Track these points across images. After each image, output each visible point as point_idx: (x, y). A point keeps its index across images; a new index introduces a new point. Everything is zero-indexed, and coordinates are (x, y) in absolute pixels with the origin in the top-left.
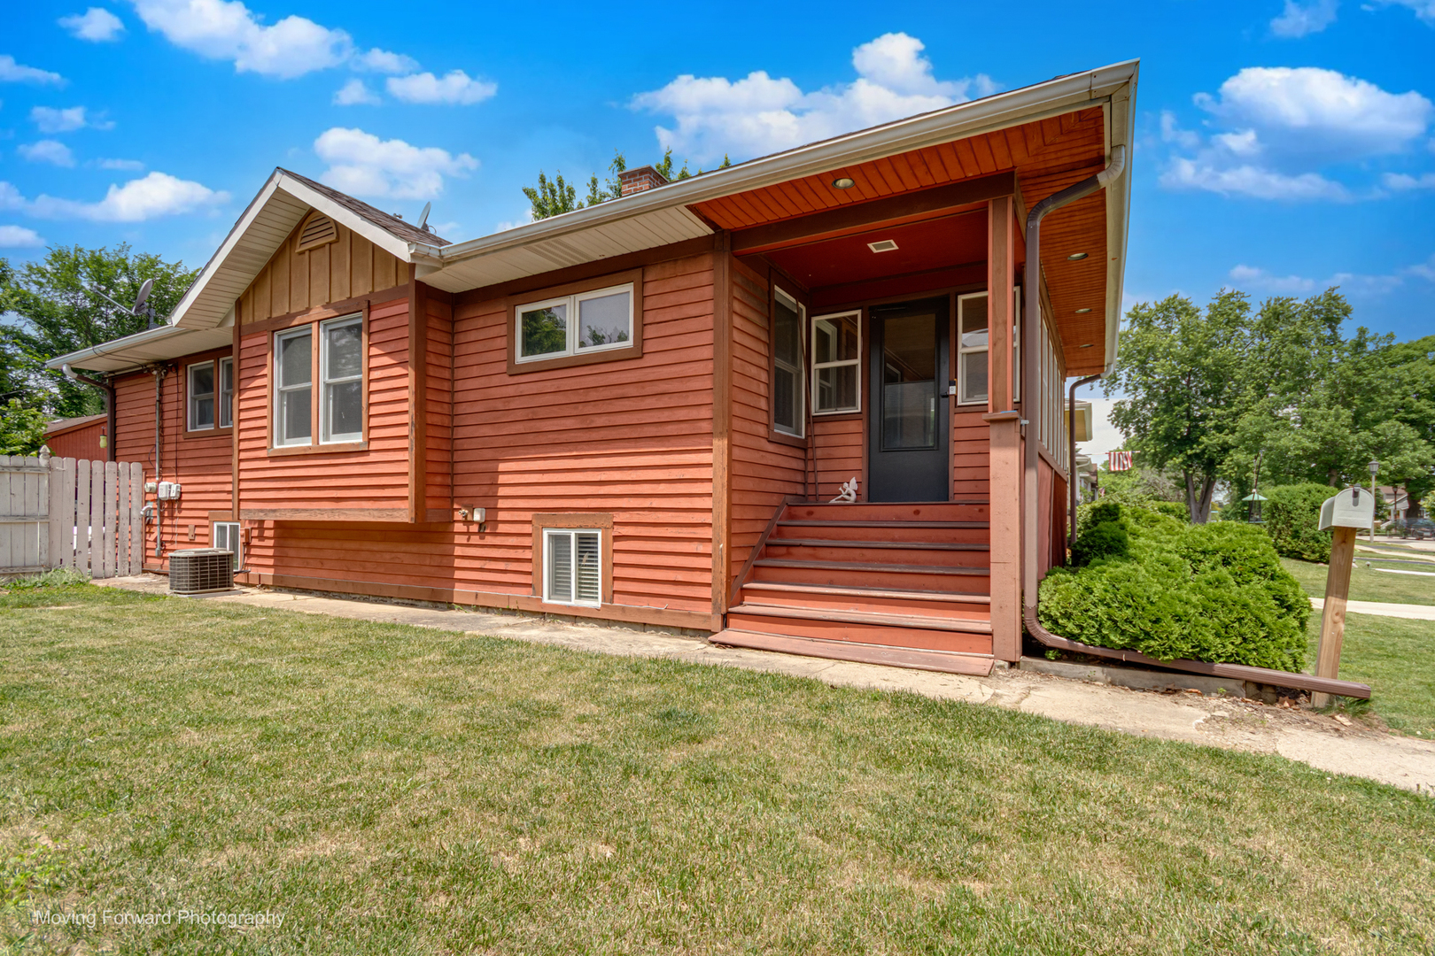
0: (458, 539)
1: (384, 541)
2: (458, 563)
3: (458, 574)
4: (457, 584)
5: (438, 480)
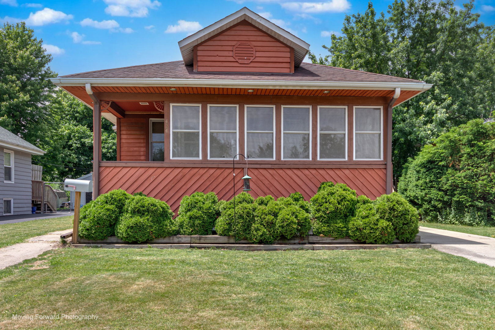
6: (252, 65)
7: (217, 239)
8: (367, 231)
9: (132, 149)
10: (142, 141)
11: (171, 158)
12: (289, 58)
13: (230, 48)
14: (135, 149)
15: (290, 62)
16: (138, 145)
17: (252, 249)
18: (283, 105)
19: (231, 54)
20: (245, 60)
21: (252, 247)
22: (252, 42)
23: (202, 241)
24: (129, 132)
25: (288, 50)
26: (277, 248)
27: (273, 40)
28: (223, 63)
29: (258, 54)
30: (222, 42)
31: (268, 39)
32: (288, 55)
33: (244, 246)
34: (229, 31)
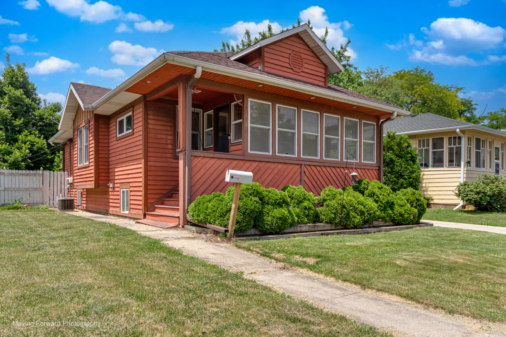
0: (110, 193)
1: (100, 194)
2: (111, 201)
3: (111, 204)
4: (110, 208)
5: (104, 174)
6: (302, 74)
7: (325, 227)
8: (406, 216)
9: (159, 136)
10: (169, 128)
11: (249, 151)
12: (324, 74)
13: (287, 56)
14: (163, 136)
15: (325, 78)
16: (165, 132)
17: (356, 232)
18: (325, 113)
19: (287, 61)
20: (297, 69)
21: (356, 231)
22: (302, 54)
23: (316, 229)
24: (157, 118)
25: (324, 67)
26: (369, 231)
27: (315, 56)
28: (282, 67)
29: (306, 66)
30: (282, 48)
31: (311, 54)
32: (323, 71)
33: (352, 231)
34: (287, 40)
